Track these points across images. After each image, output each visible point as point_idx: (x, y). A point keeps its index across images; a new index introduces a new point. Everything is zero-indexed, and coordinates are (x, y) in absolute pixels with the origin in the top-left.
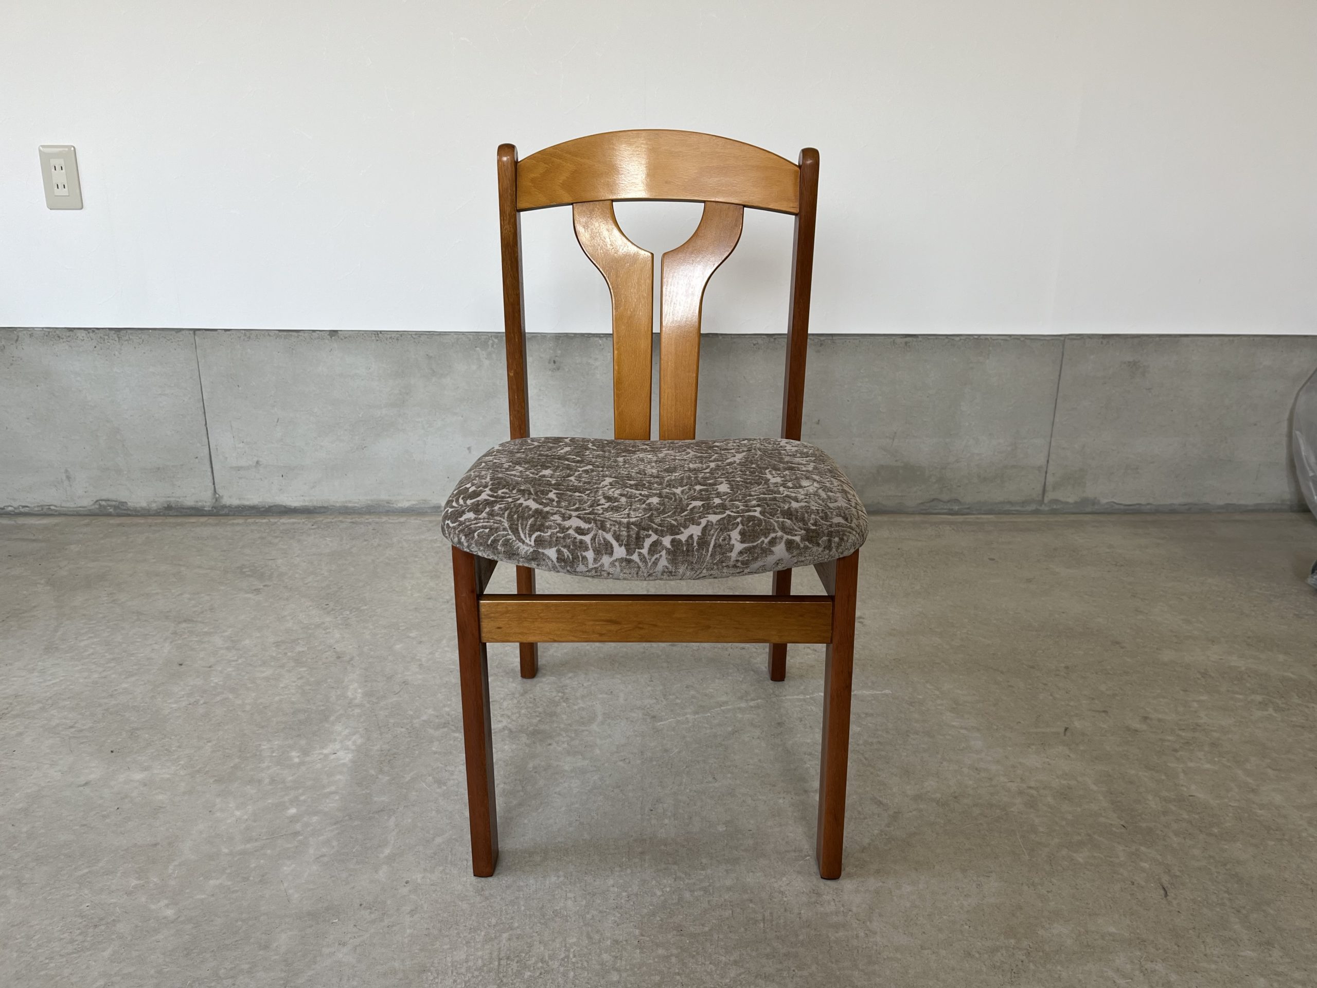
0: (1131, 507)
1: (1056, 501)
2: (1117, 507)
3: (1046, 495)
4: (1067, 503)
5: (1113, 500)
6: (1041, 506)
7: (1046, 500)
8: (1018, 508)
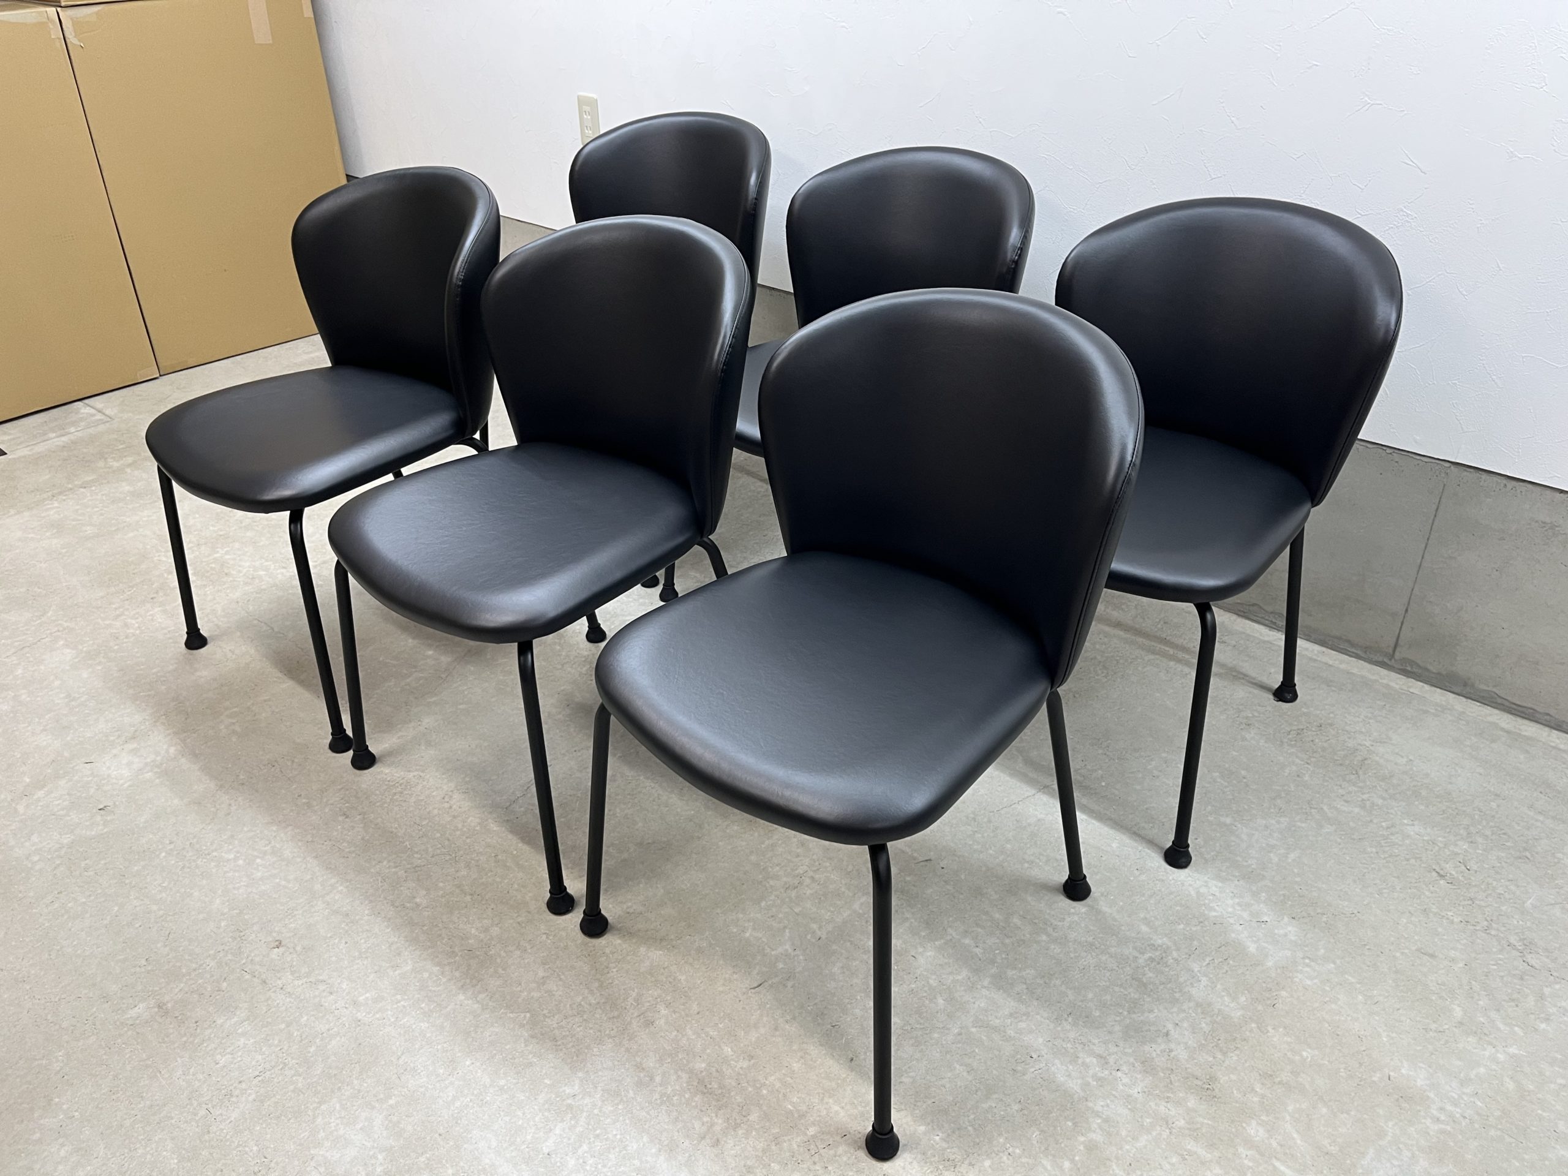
0: (1520, 709)
1: (1412, 663)
2: (1499, 701)
3: (1398, 649)
4: (1427, 670)
5: (1494, 690)
6: (1390, 660)
7: (1397, 655)
8: (1359, 652)
